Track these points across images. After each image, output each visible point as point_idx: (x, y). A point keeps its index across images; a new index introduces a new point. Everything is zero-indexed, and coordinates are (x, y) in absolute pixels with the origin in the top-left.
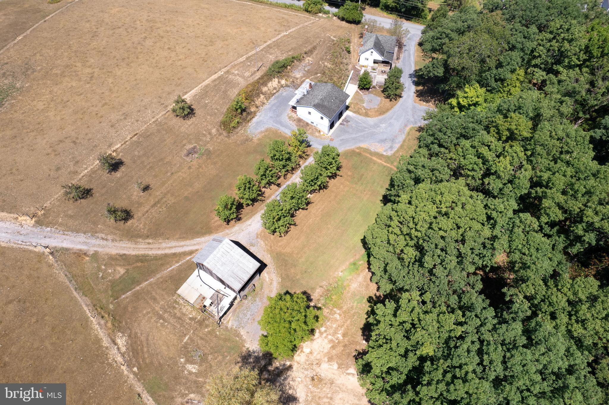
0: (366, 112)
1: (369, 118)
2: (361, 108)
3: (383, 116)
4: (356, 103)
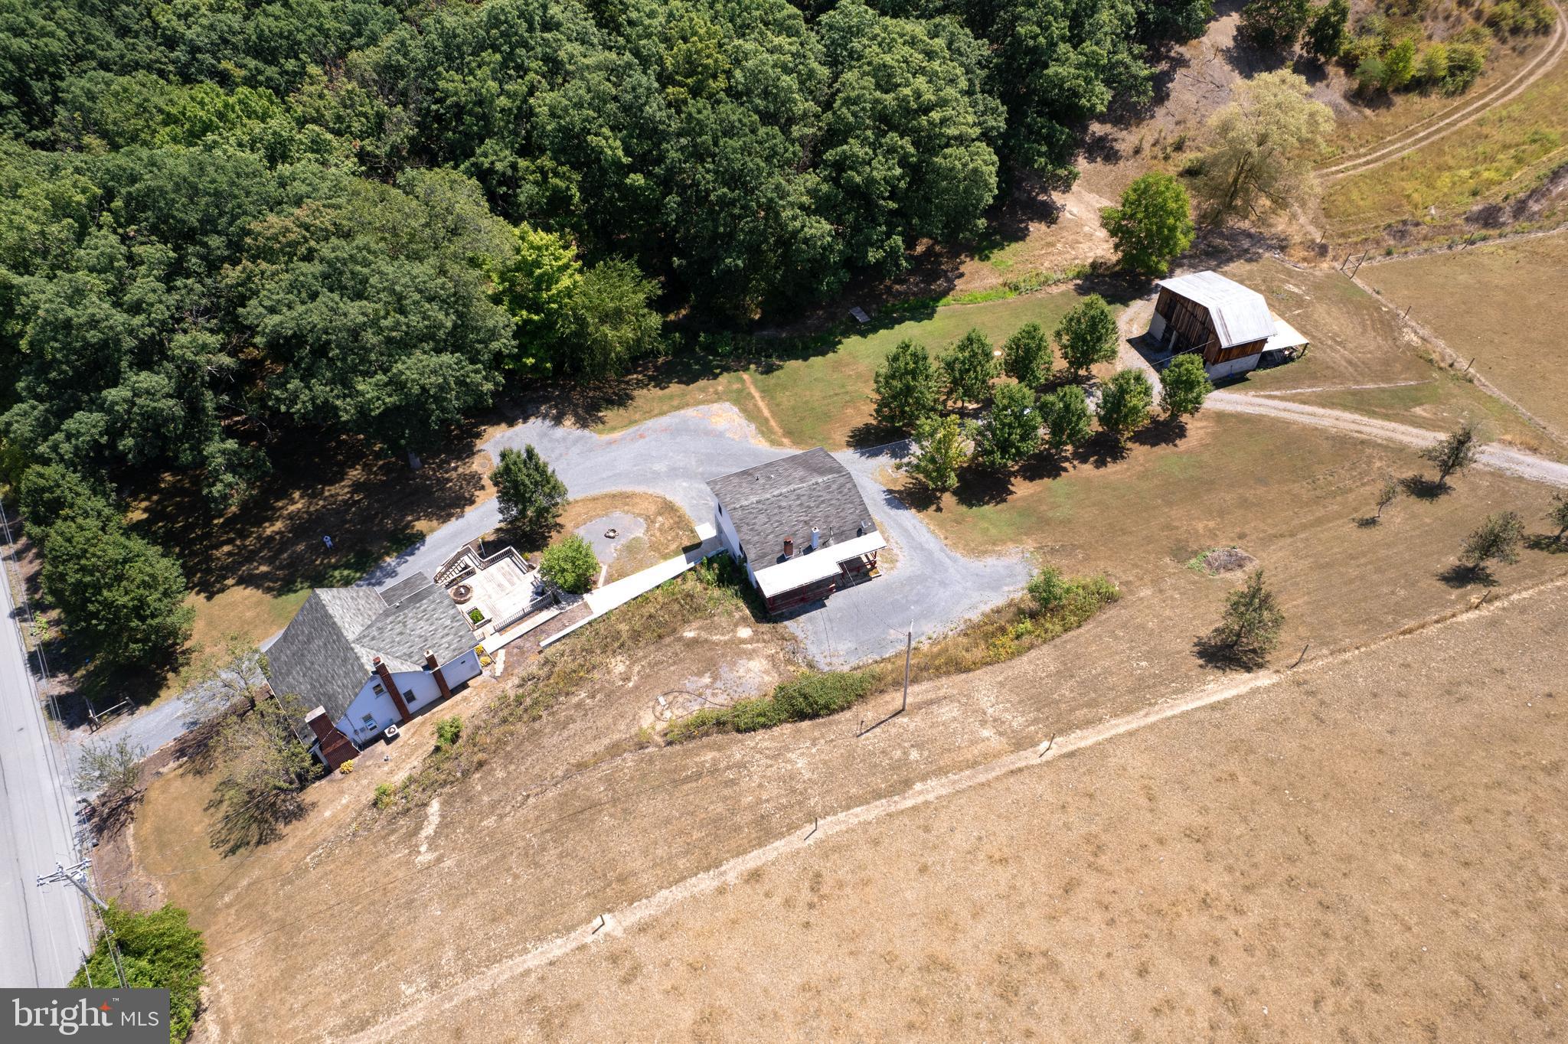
0: (660, 514)
1: (669, 498)
2: (660, 530)
3: (629, 489)
4: (653, 547)
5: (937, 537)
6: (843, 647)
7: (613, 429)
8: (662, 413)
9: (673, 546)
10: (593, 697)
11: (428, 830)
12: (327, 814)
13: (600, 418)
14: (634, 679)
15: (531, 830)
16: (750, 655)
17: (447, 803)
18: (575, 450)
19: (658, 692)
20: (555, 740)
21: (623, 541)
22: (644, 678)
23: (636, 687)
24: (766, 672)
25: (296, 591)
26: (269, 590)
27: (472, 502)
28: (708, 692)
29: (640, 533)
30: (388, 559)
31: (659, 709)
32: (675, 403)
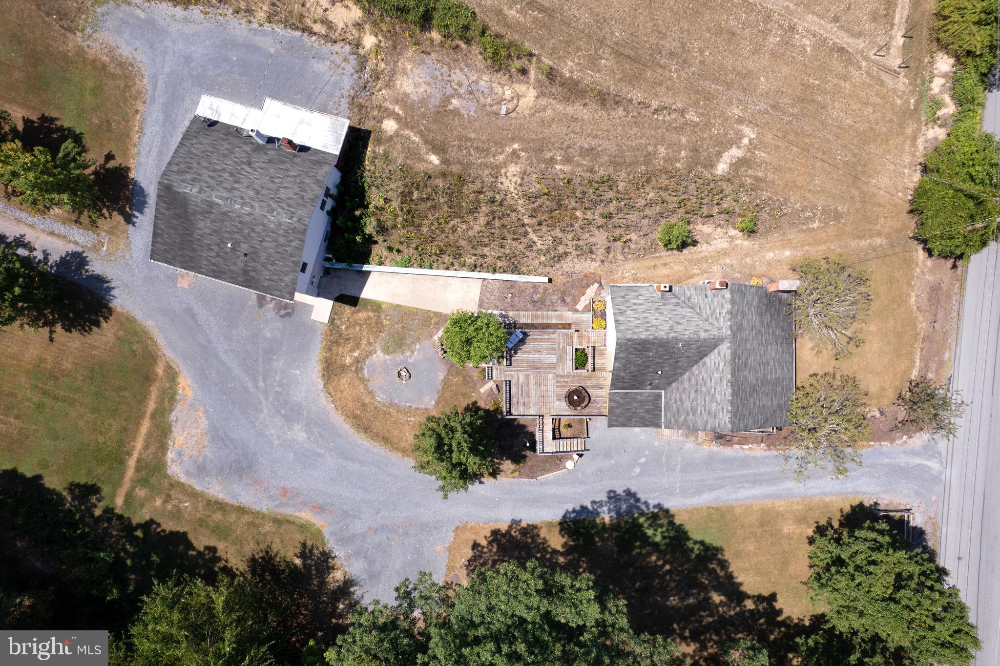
0: (344, 368)
1: (321, 383)
2: (358, 345)
3: (346, 428)
4: (379, 327)
5: (143, 121)
6: (321, 67)
7: (303, 527)
8: (241, 510)
9: (362, 315)
10: (552, 159)
11: (735, 153)
12: (788, 253)
13: (302, 555)
14: (509, 150)
15: (670, 78)
16: (403, 100)
17: (711, 165)
18: (358, 527)
19: (500, 122)
20: (606, 144)
21: (399, 357)
22: (501, 144)
23: (513, 140)
24: (404, 72)
25: (702, 543)
26: (723, 564)
27: (495, 533)
28: (462, 91)
29: (379, 356)
30: (607, 520)
31: (511, 106)
32: (218, 516)
